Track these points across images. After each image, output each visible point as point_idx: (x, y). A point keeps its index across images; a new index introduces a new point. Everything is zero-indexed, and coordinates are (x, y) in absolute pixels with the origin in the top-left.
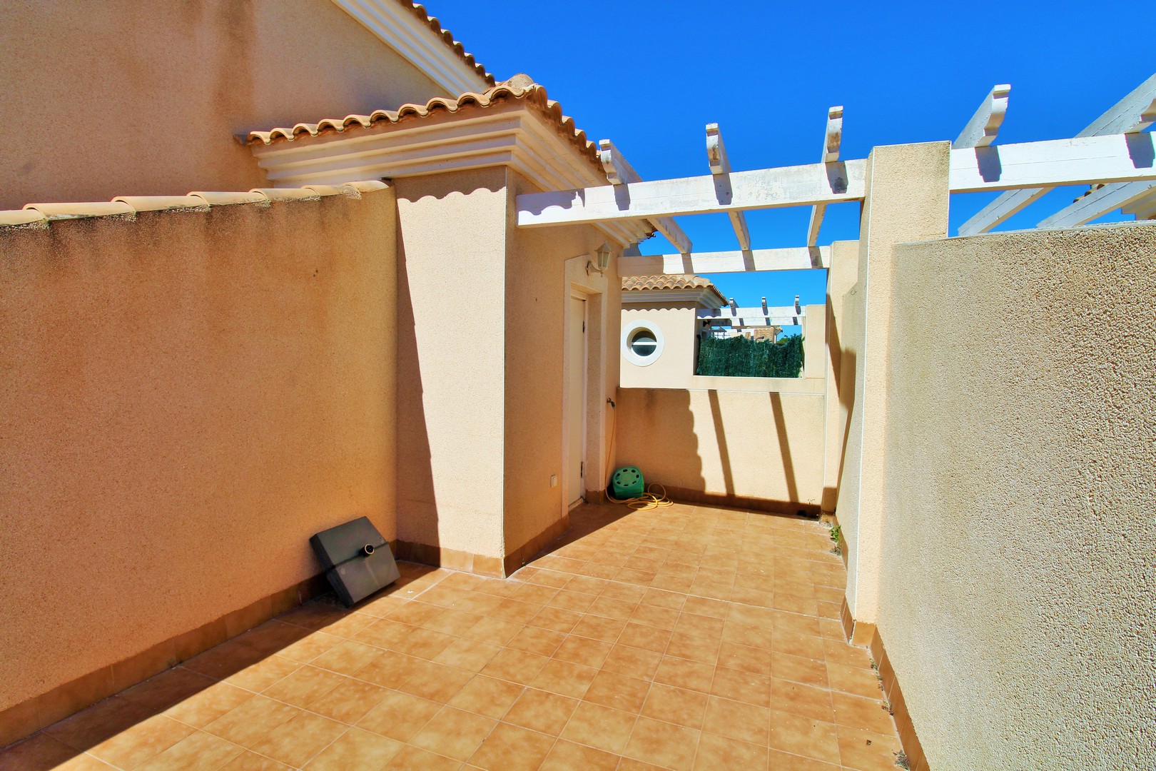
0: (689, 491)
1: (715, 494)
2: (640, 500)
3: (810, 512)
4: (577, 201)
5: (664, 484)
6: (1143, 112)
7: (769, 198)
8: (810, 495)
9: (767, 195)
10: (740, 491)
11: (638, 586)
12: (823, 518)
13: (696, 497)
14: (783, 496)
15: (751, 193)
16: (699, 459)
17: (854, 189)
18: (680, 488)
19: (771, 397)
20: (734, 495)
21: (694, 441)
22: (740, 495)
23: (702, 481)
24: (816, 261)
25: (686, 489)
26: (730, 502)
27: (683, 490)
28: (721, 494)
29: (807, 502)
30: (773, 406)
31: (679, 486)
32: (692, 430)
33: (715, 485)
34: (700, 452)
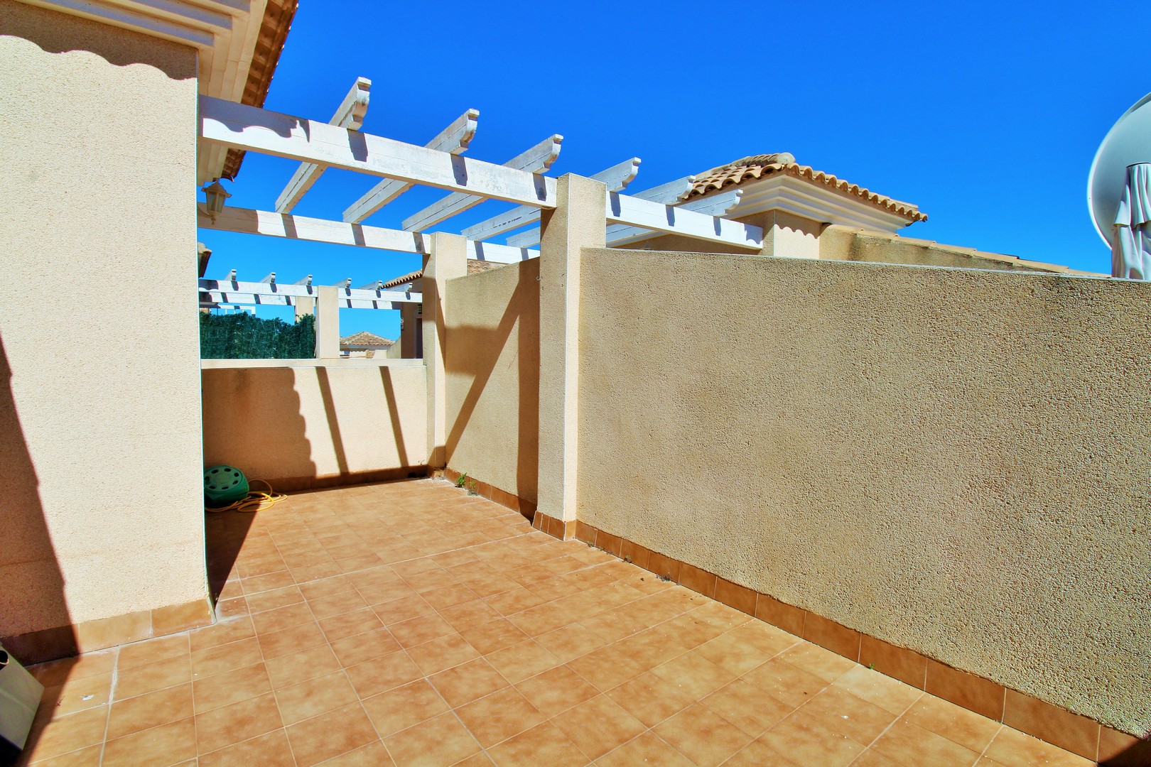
0: (298, 479)
1: (327, 476)
2: (245, 502)
3: (422, 472)
4: (298, 131)
5: (265, 478)
6: (678, 196)
7: (496, 190)
8: (418, 457)
9: (494, 187)
10: (354, 467)
11: (378, 568)
12: (436, 473)
13: (309, 483)
14: (395, 463)
15: (482, 181)
16: (307, 443)
17: (551, 201)
18: (286, 479)
19: (381, 372)
20: (348, 473)
21: (300, 423)
22: (355, 471)
23: (313, 466)
24: (420, 246)
25: (293, 478)
26: (346, 480)
27: (289, 480)
28: (334, 475)
29: (418, 464)
30: (383, 379)
31: (284, 476)
32: (298, 412)
33: (326, 466)
34: (309, 435)
